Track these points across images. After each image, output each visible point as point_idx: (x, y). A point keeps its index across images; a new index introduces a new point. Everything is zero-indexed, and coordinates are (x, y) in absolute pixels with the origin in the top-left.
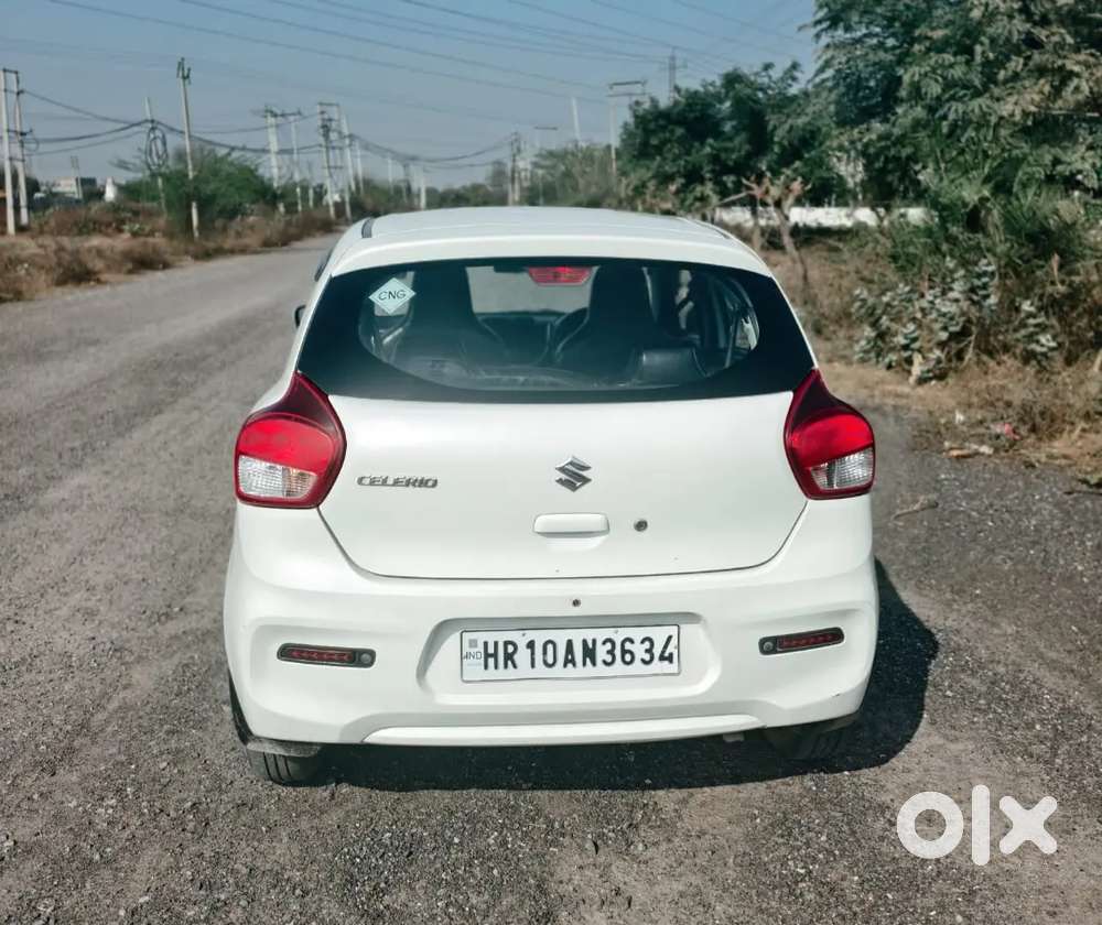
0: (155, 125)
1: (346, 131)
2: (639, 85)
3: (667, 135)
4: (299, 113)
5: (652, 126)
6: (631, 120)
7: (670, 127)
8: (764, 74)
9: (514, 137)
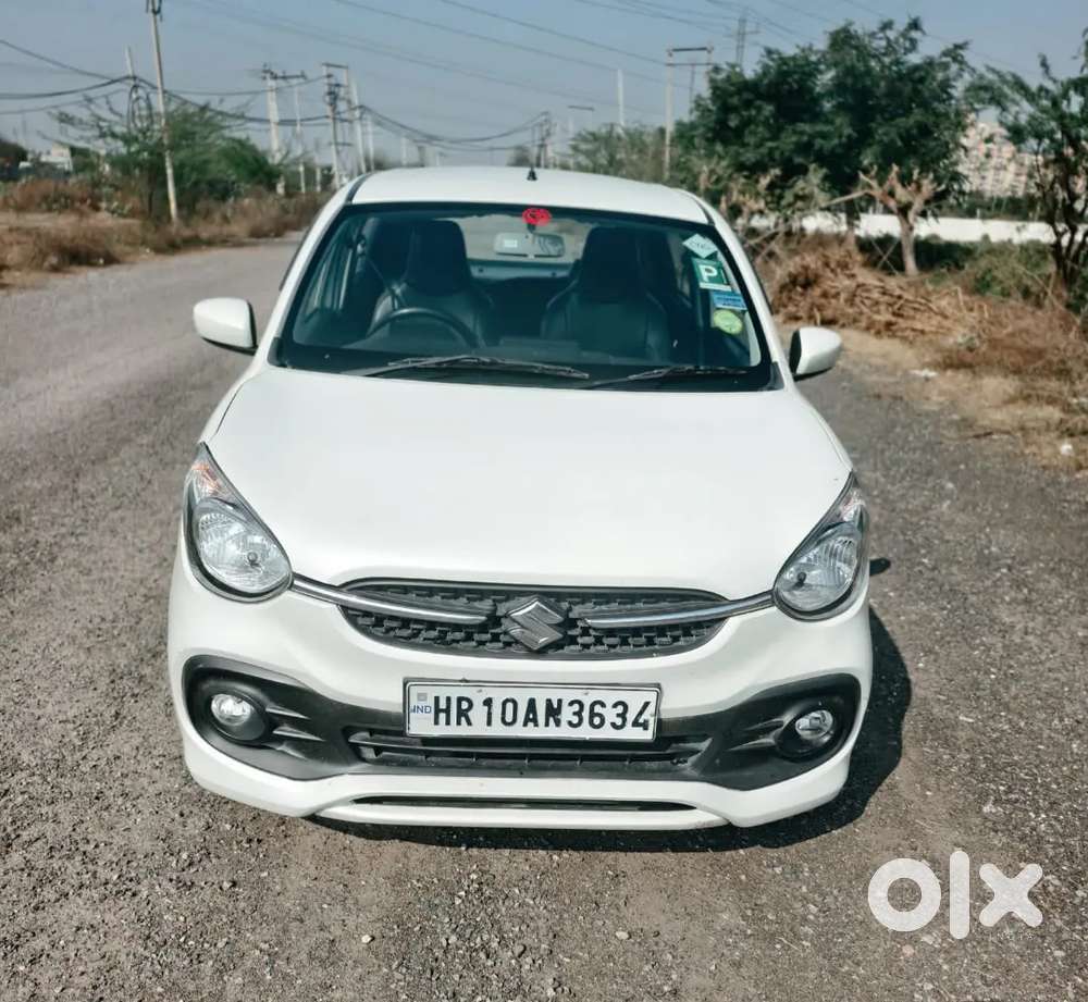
0: (137, 82)
1: (356, 102)
2: (705, 52)
3: (753, 112)
4: (303, 76)
5: (735, 100)
6: (706, 93)
7: (758, 103)
8: (881, 35)
9: (544, 118)
